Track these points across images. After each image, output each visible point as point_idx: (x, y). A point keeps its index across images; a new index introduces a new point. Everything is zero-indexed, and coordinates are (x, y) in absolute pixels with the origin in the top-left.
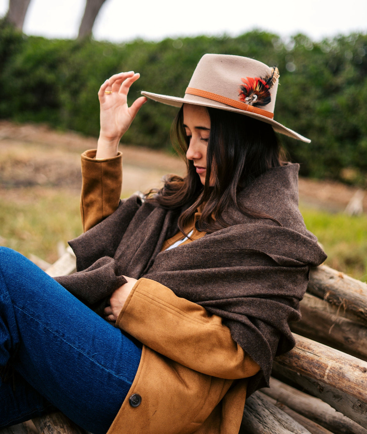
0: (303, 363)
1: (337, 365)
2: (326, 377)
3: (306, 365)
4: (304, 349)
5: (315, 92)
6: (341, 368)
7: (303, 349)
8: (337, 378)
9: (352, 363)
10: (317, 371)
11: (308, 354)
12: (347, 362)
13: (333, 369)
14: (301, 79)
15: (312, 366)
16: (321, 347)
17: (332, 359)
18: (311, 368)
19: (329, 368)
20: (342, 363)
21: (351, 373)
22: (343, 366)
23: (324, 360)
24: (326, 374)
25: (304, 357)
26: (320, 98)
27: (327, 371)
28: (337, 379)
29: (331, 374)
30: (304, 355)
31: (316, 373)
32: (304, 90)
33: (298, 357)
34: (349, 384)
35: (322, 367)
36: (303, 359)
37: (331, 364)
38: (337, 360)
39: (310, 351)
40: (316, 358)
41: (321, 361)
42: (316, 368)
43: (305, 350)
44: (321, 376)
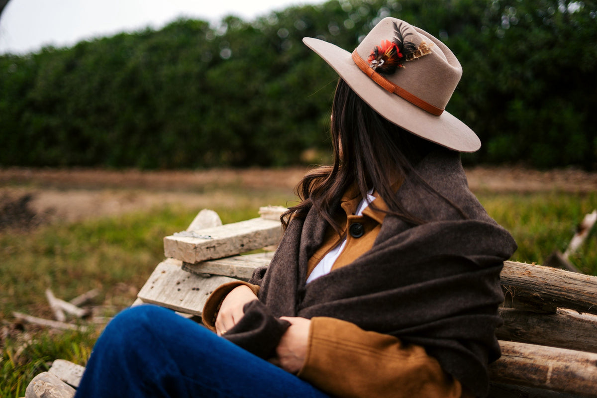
0: (513, 370)
1: (561, 364)
2: (548, 382)
3: (517, 373)
4: (509, 354)
5: (261, 75)
6: (567, 367)
7: (507, 354)
8: (565, 379)
9: (578, 358)
10: (534, 377)
11: (516, 359)
12: (571, 358)
13: (556, 371)
14: (242, 63)
15: (526, 372)
16: (528, 347)
17: (550, 359)
18: (525, 375)
19: (550, 370)
20: (566, 361)
21: (583, 370)
22: (568, 364)
23: (540, 361)
24: (549, 377)
25: (511, 363)
26: (268, 80)
27: (549, 374)
28: (565, 381)
29: (555, 376)
30: (510, 361)
31: (534, 380)
32: (248, 74)
33: (505, 365)
34: (583, 383)
35: (541, 371)
36: (512, 367)
37: (551, 364)
38: (558, 358)
39: (518, 355)
40: (528, 361)
41: (538, 363)
42: (532, 374)
43: (511, 355)
44: (541, 381)
